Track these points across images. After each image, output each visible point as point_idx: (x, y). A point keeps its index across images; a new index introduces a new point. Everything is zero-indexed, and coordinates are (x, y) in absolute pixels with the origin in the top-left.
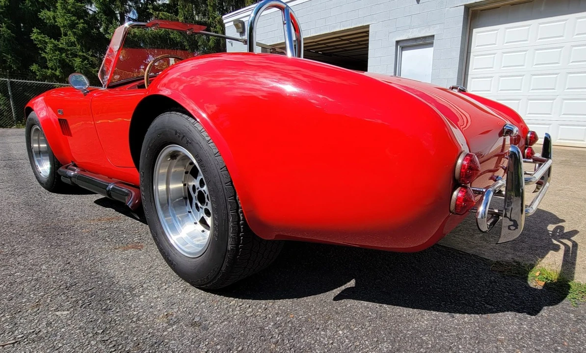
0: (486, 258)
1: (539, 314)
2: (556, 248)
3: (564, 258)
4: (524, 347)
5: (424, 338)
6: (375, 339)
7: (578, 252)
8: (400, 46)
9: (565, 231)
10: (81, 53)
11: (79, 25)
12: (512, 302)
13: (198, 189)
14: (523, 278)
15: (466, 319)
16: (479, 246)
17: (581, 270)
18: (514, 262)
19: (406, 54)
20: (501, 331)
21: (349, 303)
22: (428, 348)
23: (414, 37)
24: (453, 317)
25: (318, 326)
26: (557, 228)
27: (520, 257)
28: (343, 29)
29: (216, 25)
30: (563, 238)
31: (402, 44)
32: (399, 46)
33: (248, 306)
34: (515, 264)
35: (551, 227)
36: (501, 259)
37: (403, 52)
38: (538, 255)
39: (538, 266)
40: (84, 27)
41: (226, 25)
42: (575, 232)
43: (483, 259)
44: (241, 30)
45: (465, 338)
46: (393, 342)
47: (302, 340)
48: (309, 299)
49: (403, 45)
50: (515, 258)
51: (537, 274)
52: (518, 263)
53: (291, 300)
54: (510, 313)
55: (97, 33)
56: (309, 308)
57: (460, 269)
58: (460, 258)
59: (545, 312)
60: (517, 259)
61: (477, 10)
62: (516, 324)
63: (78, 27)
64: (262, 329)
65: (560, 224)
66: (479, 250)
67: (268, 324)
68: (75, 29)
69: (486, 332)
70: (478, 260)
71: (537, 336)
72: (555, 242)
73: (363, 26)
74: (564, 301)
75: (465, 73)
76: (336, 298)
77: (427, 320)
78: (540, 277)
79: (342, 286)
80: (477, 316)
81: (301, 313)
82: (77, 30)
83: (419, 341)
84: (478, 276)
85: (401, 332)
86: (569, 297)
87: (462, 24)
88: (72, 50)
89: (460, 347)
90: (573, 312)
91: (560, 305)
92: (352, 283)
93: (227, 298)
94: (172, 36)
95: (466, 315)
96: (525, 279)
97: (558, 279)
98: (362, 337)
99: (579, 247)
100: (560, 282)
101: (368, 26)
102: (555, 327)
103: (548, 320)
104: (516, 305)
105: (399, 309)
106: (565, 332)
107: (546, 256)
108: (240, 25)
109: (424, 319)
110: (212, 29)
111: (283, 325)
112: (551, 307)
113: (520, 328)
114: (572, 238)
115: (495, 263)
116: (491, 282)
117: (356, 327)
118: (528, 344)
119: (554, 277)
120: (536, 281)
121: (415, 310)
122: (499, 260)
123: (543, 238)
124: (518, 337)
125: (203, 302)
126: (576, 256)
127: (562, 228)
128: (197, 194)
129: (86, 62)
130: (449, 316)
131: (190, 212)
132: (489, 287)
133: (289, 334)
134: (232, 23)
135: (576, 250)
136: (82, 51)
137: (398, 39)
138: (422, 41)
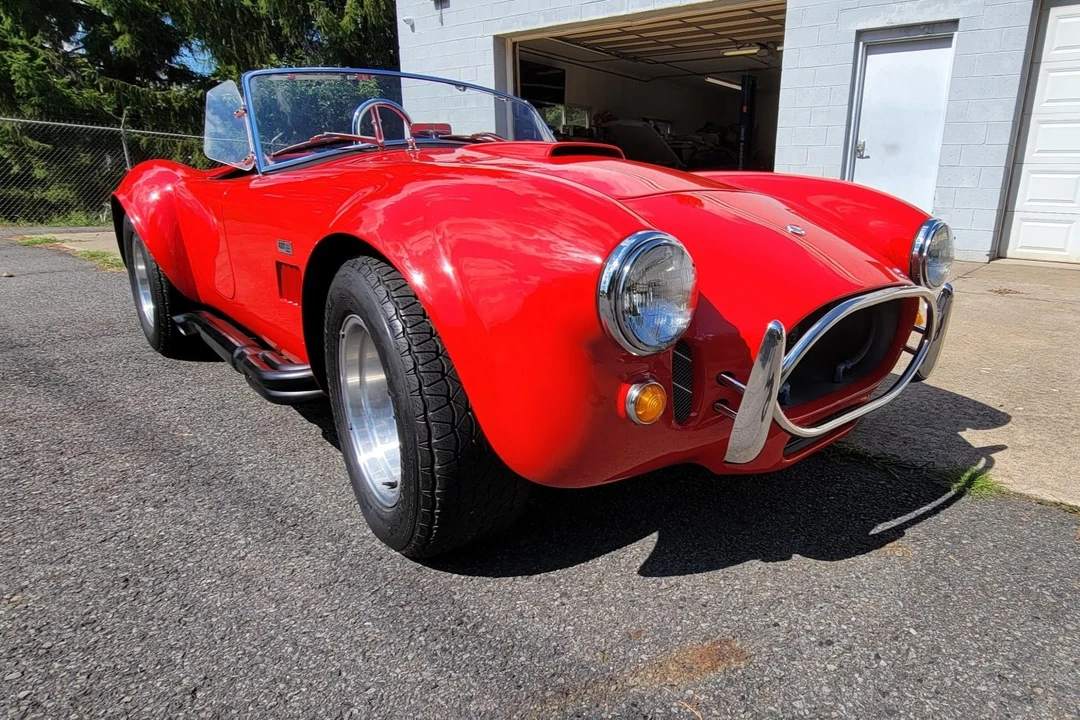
8: (864, 44)
10: (15, 40)
23: (905, 22)
31: (869, 39)
32: (861, 43)
49: (873, 41)
75: (1023, 111)
136: (16, 33)
137: (862, 26)
138: (922, 31)
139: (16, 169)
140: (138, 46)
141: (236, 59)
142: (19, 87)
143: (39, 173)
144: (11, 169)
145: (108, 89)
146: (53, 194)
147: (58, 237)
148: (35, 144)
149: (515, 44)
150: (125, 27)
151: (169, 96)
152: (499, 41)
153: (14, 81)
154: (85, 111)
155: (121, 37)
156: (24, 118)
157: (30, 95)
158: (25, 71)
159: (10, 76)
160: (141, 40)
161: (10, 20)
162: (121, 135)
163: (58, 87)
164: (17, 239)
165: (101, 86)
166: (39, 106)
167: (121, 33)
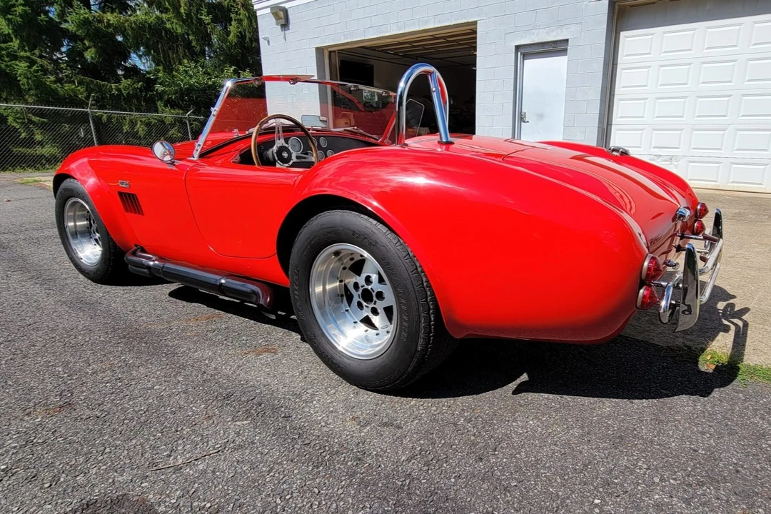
0: (656, 343)
1: (711, 396)
2: (726, 329)
3: (735, 339)
4: (699, 424)
5: (609, 423)
6: (566, 426)
7: (749, 332)
8: (521, 53)
9: (736, 309)
10: (22, 54)
11: (17, 9)
12: (685, 387)
13: (362, 287)
14: (694, 363)
15: (645, 404)
16: (647, 331)
17: (752, 351)
18: (685, 346)
19: (529, 64)
20: (677, 412)
21: (531, 396)
22: (615, 430)
23: (540, 41)
24: (633, 403)
25: (507, 419)
26: (728, 305)
27: (690, 340)
28: (439, 26)
29: (239, 9)
30: (734, 318)
31: (523, 51)
32: (519, 53)
33: (430, 404)
34: (685, 348)
35: (721, 305)
36: (671, 345)
37: (525, 61)
38: (709, 337)
39: (709, 349)
40: (25, 11)
41: (259, 13)
42: (746, 310)
43: (652, 345)
44: (283, 22)
45: (646, 420)
46: (582, 427)
47: (498, 431)
48: (488, 394)
49: (526, 52)
50: (686, 342)
51: (709, 358)
52: (689, 347)
53: (471, 396)
54: (684, 396)
55: (46, 21)
56: (492, 403)
57: (631, 356)
58: (630, 344)
59: (716, 393)
60: (689, 343)
61: (625, 6)
62: (691, 406)
63: (16, 11)
64: (455, 424)
65: (731, 301)
66: (649, 335)
67: (459, 420)
68: (11, 14)
69: (664, 414)
70: (647, 346)
71: (710, 414)
72: (726, 322)
73: (468, 22)
74: (734, 383)
75: (610, 93)
76: (516, 392)
77: (609, 407)
78: (711, 360)
79: (516, 379)
80: (655, 401)
81: (486, 408)
82: (14, 17)
83: (605, 425)
84: (651, 363)
85: (587, 418)
86: (739, 378)
87: (605, 26)
88: (8, 49)
89: (643, 427)
90: (742, 392)
91: (730, 387)
92: (525, 377)
93: (405, 399)
94: (168, 26)
95: (644, 400)
96: (696, 363)
97: (728, 362)
98: (552, 425)
99: (750, 326)
100: (731, 365)
101: (475, 23)
102: (726, 406)
103: (719, 400)
104: (690, 388)
105: (580, 399)
106: (734, 410)
107: (717, 338)
108: (281, 14)
109: (606, 406)
110: (232, 15)
111: (473, 419)
112: (722, 389)
113: (694, 409)
114: (743, 317)
115: (666, 349)
116: (663, 368)
117: (543, 417)
118: (702, 422)
119: (725, 359)
120: (706, 364)
121: (596, 399)
122: (670, 345)
123: (714, 319)
124: (693, 416)
125: (382, 404)
126: (746, 337)
127: (733, 305)
128: (360, 292)
129: (35, 68)
130: (628, 403)
131: (347, 311)
132: (662, 373)
133: (484, 427)
134: (268, 10)
135: (747, 330)
136: (23, 49)
137: (518, 43)
138: (551, 46)
139: (23, 135)
140: (100, 56)
141: (162, 63)
142: (22, 84)
143: (38, 137)
144: (20, 135)
145: (80, 83)
146: (48, 150)
147: (43, 179)
148: (35, 119)
149: (330, 52)
150: (92, 44)
151: (120, 87)
152: (320, 51)
153: (19, 81)
154: (66, 98)
155: (89, 50)
156: (27, 104)
157: (30, 89)
158: (26, 74)
159: (17, 78)
160: (101, 52)
161: (18, 41)
162: (88, 114)
163: (48, 83)
164: (18, 181)
165: (76, 81)
166: (36, 95)
167: (89, 47)
